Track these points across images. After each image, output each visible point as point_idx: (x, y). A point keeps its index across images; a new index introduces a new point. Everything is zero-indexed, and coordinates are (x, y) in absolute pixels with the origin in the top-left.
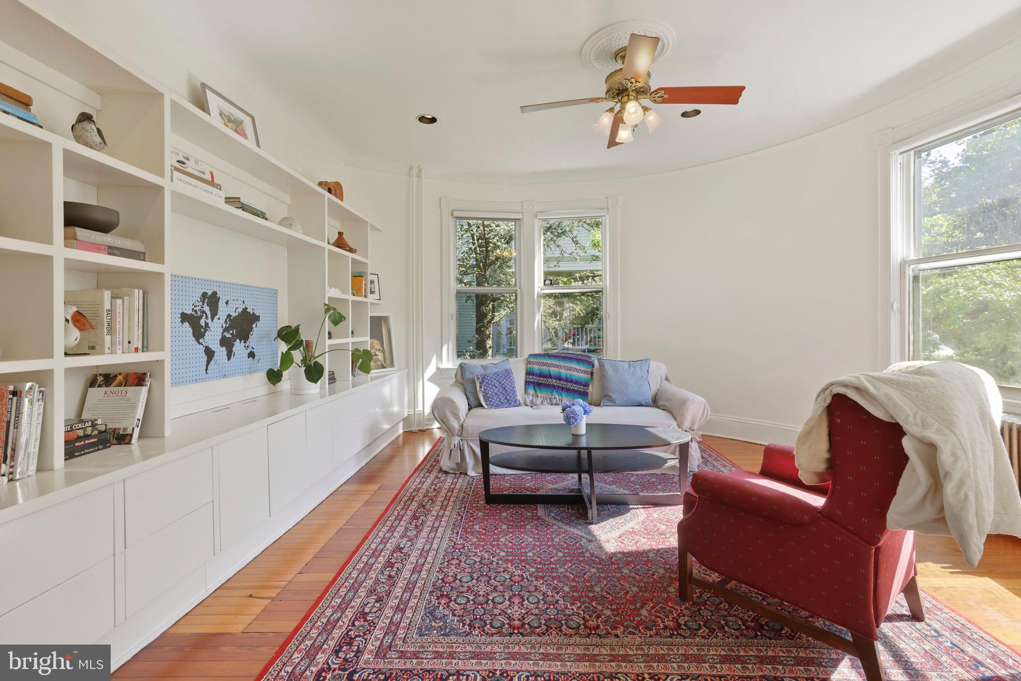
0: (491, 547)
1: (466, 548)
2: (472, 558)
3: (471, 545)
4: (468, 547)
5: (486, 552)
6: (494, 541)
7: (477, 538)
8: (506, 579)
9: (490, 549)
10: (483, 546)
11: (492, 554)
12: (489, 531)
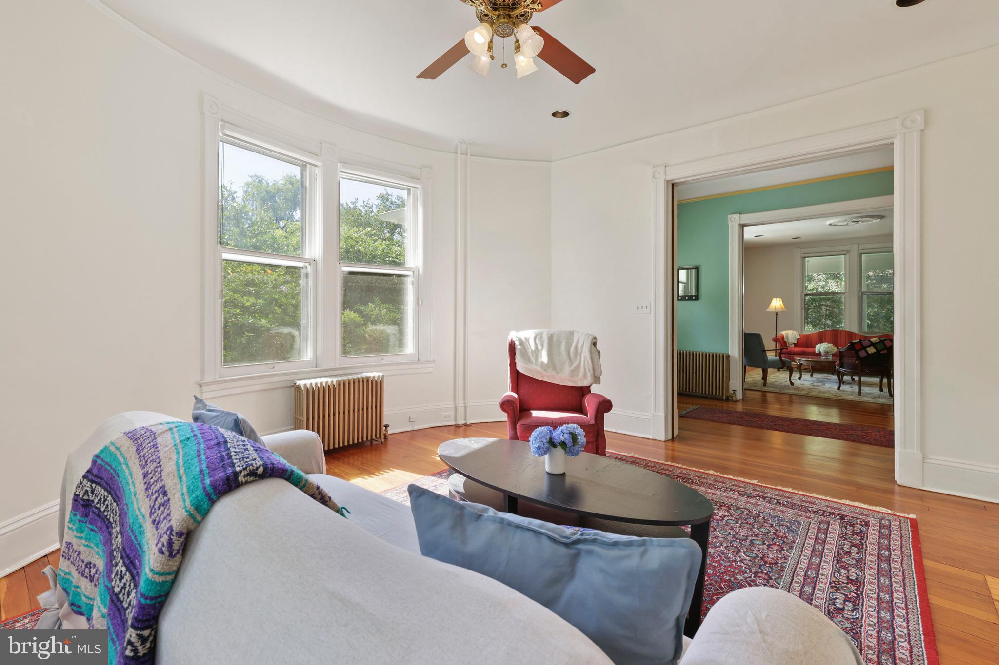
0: (722, 562)
1: (753, 571)
2: (748, 558)
3: (746, 573)
4: (751, 572)
5: (729, 558)
6: (715, 567)
7: (735, 579)
8: (719, 531)
9: (723, 560)
10: (731, 566)
11: (724, 554)
12: (716, 582)
